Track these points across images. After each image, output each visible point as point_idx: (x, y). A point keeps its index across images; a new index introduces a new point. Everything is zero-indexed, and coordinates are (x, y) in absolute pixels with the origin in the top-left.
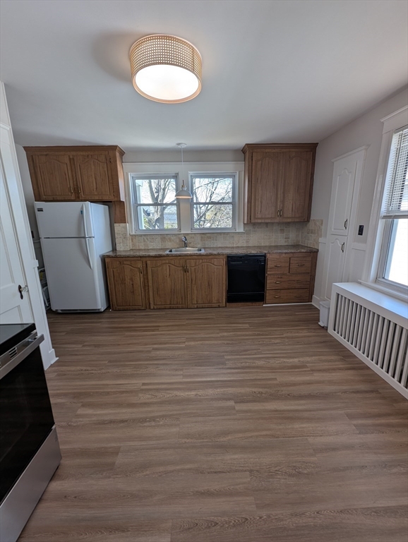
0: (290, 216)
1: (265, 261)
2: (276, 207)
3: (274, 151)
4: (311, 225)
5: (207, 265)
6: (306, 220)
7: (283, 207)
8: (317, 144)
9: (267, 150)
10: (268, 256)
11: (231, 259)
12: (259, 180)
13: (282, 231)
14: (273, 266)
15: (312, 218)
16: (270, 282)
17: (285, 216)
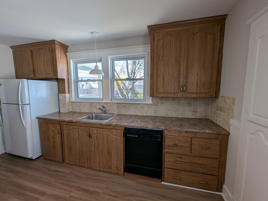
0: (194, 91)
1: (162, 137)
2: (179, 82)
3: (176, 29)
4: (220, 102)
5: (107, 134)
6: (214, 96)
7: (186, 82)
8: (227, 15)
9: (169, 30)
10: (166, 133)
11: (127, 131)
12: (161, 58)
13: (189, 104)
14: (171, 144)
15: (222, 94)
16: (168, 160)
17: (189, 91)
